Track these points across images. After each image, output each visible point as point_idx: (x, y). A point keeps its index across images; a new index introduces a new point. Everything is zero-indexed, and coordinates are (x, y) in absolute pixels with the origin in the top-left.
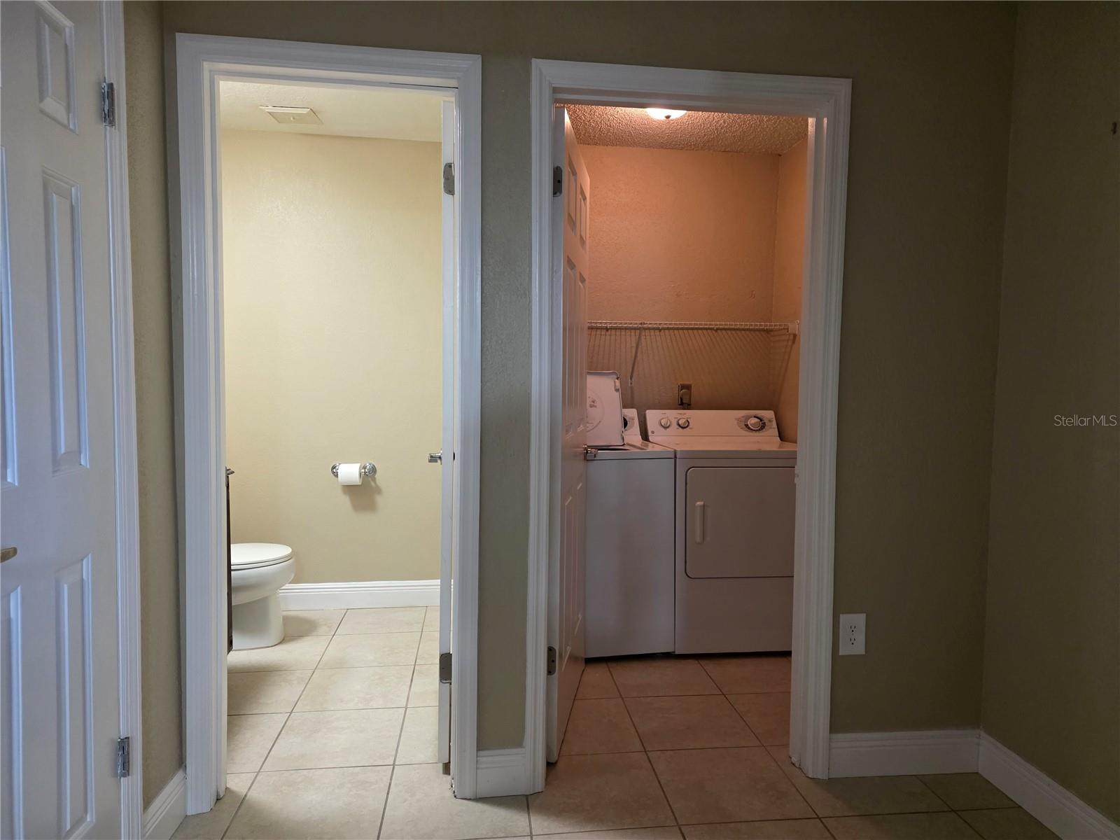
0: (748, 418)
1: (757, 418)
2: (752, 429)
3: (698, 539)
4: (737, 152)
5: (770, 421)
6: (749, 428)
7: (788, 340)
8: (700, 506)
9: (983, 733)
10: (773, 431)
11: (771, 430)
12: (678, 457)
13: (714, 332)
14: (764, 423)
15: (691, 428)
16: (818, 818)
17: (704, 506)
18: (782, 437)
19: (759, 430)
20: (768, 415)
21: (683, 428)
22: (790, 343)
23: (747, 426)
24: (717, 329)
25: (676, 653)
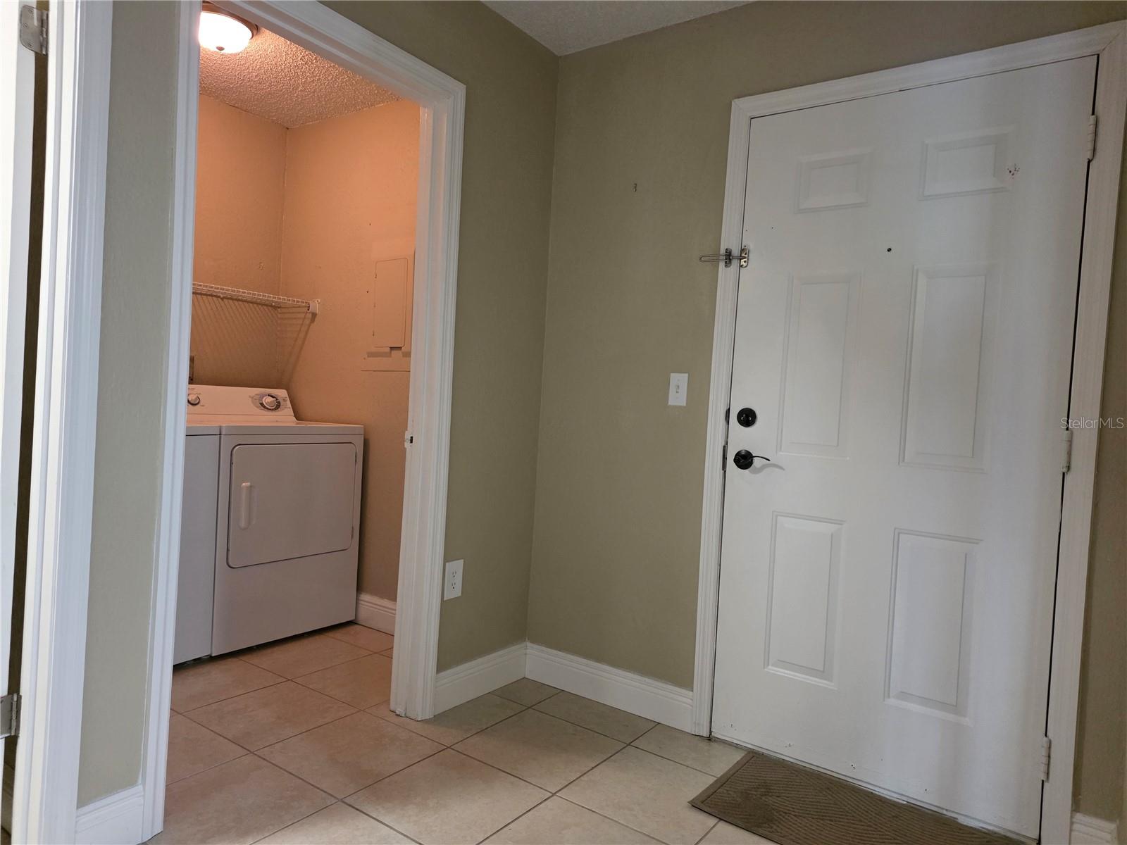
0: (263, 396)
1: (272, 397)
2: (267, 409)
3: (243, 524)
4: (245, 111)
5: (284, 400)
6: (265, 407)
7: (304, 318)
8: (247, 487)
9: (529, 644)
10: (287, 411)
11: (286, 410)
12: (223, 433)
13: (220, 299)
14: (279, 403)
15: (203, 406)
16: (448, 747)
17: (251, 486)
18: (298, 416)
19: (275, 409)
20: (282, 393)
21: (192, 404)
22: (307, 322)
23: (262, 404)
24: (224, 298)
25: (213, 655)
